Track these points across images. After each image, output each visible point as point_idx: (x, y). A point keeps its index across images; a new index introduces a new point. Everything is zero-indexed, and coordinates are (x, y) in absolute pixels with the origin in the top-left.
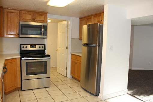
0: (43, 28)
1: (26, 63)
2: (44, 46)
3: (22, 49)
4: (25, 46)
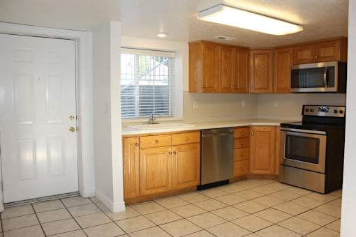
0: (326, 72)
2: (343, 110)
4: (310, 108)
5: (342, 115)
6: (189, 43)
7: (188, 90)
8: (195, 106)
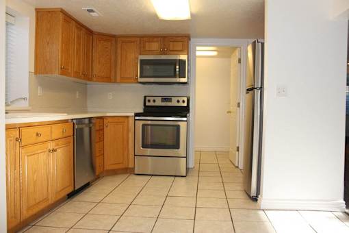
0: (178, 64)
1: (143, 125)
2: (185, 99)
3: (147, 104)
4: (152, 99)
5: (185, 105)
6: (36, 9)
7: (33, 71)
8: (40, 92)
